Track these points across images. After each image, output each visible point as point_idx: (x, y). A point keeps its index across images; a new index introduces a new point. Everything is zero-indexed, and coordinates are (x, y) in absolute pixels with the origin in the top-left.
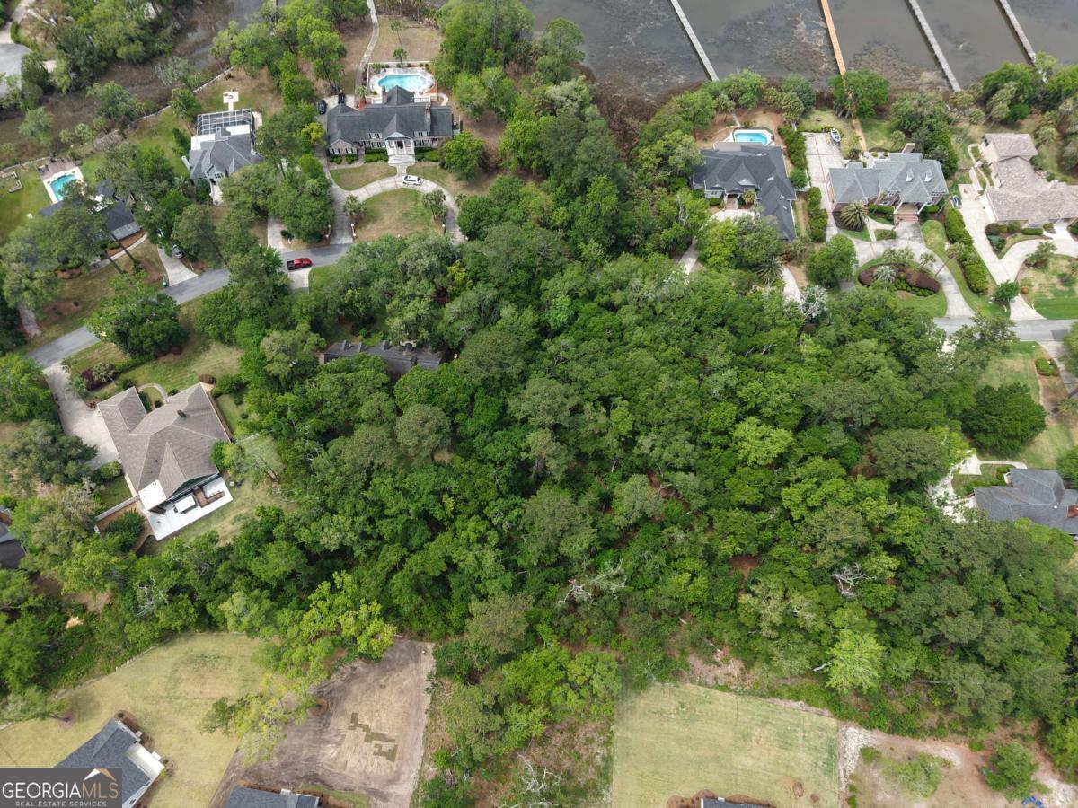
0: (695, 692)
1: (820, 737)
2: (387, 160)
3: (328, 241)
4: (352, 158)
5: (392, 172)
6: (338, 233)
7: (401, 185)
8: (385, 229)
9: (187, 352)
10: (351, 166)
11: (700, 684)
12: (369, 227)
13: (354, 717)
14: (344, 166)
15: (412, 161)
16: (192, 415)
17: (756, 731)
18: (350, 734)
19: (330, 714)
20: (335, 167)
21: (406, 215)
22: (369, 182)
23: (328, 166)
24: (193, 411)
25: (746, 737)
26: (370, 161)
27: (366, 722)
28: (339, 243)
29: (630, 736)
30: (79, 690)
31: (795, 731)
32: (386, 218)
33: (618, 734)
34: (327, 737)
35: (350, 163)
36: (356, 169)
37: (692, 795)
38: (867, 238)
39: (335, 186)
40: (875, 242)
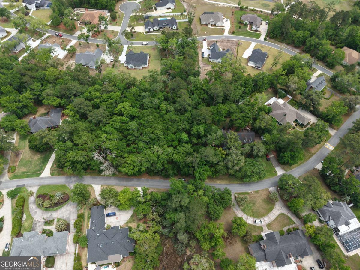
3: (278, 188)
5: (269, 226)
6: (276, 192)
8: (260, 196)
10: (288, 227)
12: (266, 197)
14: (291, 227)
15: (263, 234)
20: (294, 226)
21: (254, 204)
22: (276, 219)
23: (297, 226)
24: (284, 118)
26: (281, 231)
28: (273, 187)
32: (261, 201)
35: (289, 229)
36: (285, 226)
37: (144, 69)
38: (59, 220)
39: (289, 215)
40: (56, 218)
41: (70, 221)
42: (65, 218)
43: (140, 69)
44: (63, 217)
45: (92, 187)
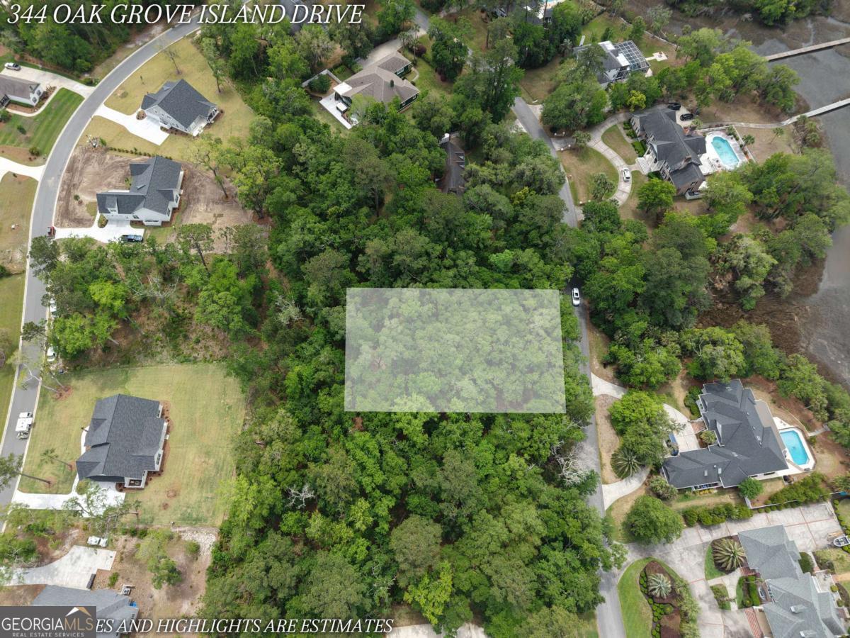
0: (239, 416)
1: (208, 511)
2: (640, 156)
3: (553, 137)
4: (633, 136)
5: (629, 162)
6: (562, 141)
7: (620, 170)
8: (575, 167)
9: (445, 84)
10: (625, 136)
11: (245, 420)
12: (574, 158)
13: (221, 215)
14: (624, 133)
15: (646, 172)
16: (395, 90)
17: (212, 461)
18: (211, 215)
19: (222, 204)
20: (620, 128)
22: (615, 150)
23: (619, 123)
25: (208, 454)
26: (634, 146)
27: (218, 222)
28: (554, 143)
29: (210, 373)
30: (235, 92)
31: (211, 491)
32: (585, 166)
33: (210, 366)
34: (211, 204)
35: (628, 135)
36: (623, 140)
37: (171, 417)
38: (709, 575)
39: (603, 131)
40: (707, 584)
41: (704, 544)
42: (700, 560)
43: (168, 432)
44: (699, 564)
45: (611, 508)
